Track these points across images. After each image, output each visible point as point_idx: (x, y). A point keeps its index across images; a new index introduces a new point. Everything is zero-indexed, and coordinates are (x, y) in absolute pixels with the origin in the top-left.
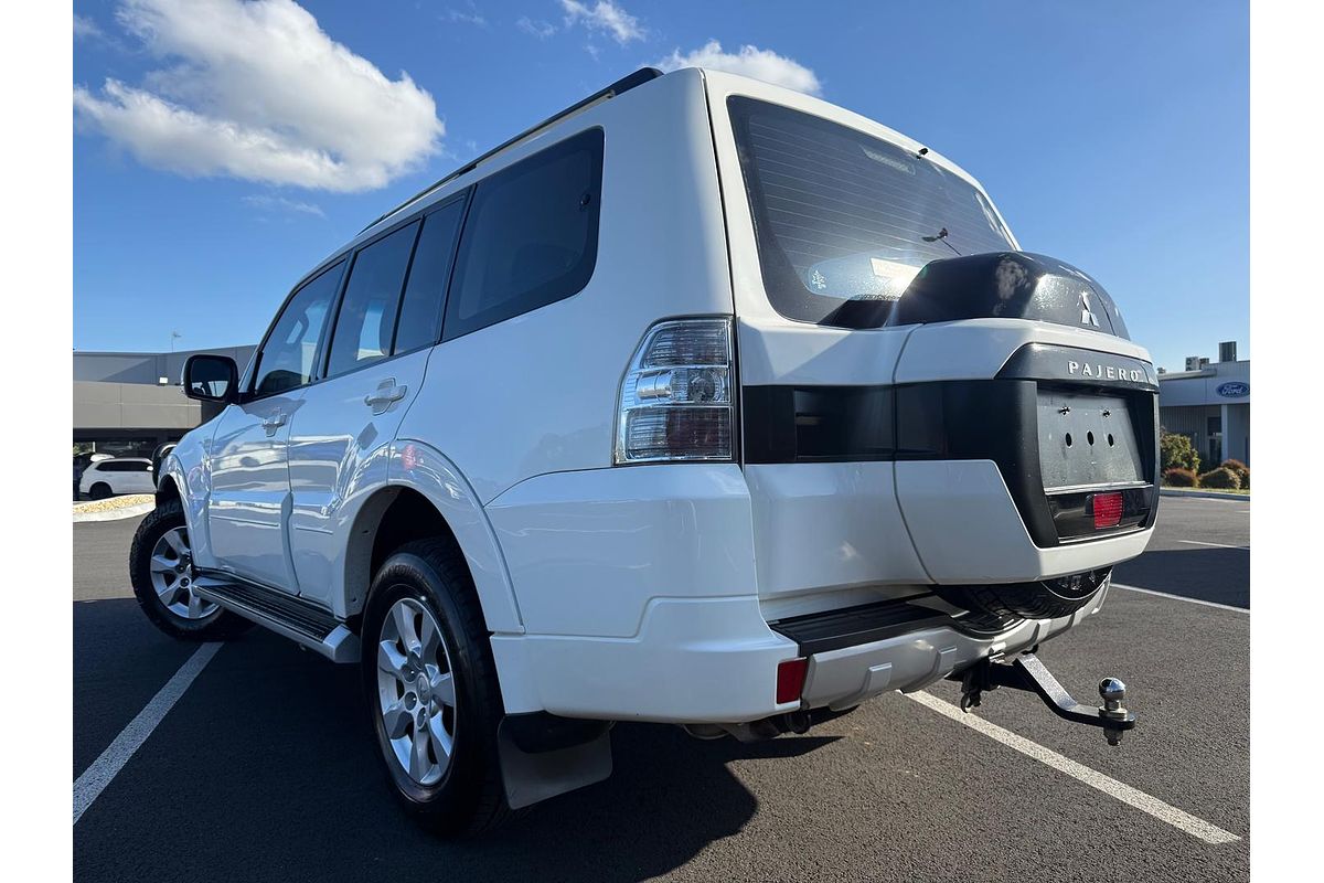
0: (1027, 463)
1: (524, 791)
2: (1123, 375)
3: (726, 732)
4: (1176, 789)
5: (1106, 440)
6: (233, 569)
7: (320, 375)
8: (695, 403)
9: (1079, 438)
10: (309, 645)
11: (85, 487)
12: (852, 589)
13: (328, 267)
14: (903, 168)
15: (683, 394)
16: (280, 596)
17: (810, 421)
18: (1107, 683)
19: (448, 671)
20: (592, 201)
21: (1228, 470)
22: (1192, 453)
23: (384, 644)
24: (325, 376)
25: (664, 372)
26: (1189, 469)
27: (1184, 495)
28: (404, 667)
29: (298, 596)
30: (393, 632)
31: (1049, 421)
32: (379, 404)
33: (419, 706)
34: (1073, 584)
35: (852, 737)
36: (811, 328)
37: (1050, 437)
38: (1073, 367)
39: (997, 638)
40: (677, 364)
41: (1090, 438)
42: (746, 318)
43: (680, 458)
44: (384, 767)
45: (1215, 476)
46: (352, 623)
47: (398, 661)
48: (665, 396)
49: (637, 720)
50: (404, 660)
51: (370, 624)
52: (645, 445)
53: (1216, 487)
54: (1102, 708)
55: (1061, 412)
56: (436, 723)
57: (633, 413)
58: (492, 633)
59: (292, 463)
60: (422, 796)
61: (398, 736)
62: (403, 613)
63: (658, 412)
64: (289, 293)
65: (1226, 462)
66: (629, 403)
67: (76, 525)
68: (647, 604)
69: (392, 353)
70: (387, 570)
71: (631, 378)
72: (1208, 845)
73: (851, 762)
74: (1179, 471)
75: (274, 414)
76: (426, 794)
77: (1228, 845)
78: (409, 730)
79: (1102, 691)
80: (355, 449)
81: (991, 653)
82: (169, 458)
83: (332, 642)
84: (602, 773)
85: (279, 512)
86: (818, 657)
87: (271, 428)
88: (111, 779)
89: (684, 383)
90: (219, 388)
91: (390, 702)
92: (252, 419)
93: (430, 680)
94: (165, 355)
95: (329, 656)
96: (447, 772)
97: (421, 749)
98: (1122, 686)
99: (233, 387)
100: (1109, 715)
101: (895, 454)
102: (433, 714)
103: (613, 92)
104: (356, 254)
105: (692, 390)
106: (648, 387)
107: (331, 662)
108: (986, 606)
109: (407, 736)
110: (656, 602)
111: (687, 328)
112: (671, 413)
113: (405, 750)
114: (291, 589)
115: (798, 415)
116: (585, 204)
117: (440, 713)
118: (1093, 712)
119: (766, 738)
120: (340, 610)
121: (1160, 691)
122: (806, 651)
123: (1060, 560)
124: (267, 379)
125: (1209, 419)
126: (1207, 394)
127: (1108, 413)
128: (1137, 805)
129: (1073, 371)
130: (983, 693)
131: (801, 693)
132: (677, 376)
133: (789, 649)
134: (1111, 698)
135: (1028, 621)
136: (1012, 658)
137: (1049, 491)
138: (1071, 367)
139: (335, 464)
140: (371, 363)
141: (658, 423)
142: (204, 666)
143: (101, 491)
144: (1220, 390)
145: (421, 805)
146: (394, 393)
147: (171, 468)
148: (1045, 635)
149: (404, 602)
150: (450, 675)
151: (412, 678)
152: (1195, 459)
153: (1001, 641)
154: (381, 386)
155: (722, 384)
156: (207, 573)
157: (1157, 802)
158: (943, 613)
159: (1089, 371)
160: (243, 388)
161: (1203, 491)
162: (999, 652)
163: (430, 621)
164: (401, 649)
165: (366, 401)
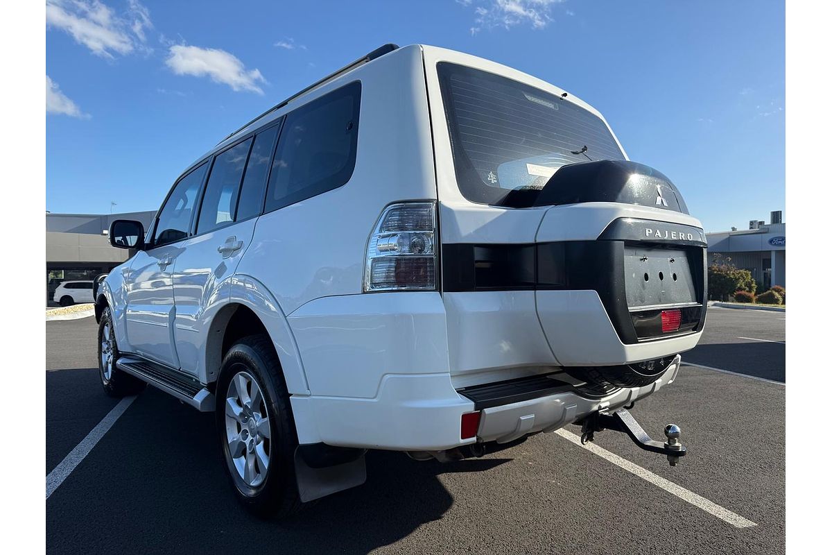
0: (617, 292)
1: (310, 491)
2: (682, 236)
3: (432, 456)
4: (720, 494)
5: (672, 277)
6: (142, 353)
7: (193, 232)
8: (414, 254)
9: (654, 277)
10: (186, 400)
11: (57, 298)
12: (511, 369)
13: (197, 166)
14: (551, 106)
15: (406, 248)
16: (169, 369)
17: (486, 265)
18: (669, 428)
19: (266, 417)
20: (353, 127)
21: (774, 292)
22: (752, 281)
23: (229, 400)
24: (196, 233)
25: (394, 235)
26: (750, 291)
27: (745, 308)
28: (241, 414)
29: (179, 370)
30: (234, 393)
31: (632, 265)
32: (226, 252)
33: (250, 438)
34: (649, 366)
35: (521, 459)
36: (484, 208)
37: (634, 275)
38: (648, 232)
39: (603, 400)
40: (402, 230)
41: (661, 276)
42: (444, 201)
43: (404, 288)
44: (229, 475)
45: (765, 297)
46: (210, 387)
47: (237, 410)
48: (394, 250)
49: (377, 448)
50: (241, 410)
51: (221, 388)
52: (382, 280)
53: (766, 303)
54: (666, 443)
55: (641, 260)
56: (260, 449)
57: (375, 260)
58: (291, 395)
59: (175, 286)
60: (251, 493)
61: (238, 456)
62: (241, 381)
63: (390, 260)
64: (175, 181)
65: (773, 287)
66: (372, 254)
67: (48, 323)
68: (382, 378)
69: (235, 220)
70: (230, 354)
71: (374, 239)
72: (736, 529)
73: (519, 475)
74: (743, 292)
75: (165, 257)
76: (253, 492)
77: (749, 529)
78: (244, 453)
79: (666, 433)
80: (213, 278)
81: (600, 408)
82: (104, 283)
83: (199, 398)
84: (360, 480)
85: (168, 316)
86: (487, 411)
87: (163, 266)
88: (62, 481)
89: (407, 242)
90: (132, 240)
91: (233, 435)
92: (153, 259)
93: (256, 422)
94: (107, 216)
95: (196, 407)
96: (265, 480)
97: (251, 465)
98: (678, 429)
99: (141, 239)
100: (670, 447)
101: (535, 286)
102: (258, 444)
103: (368, 58)
104: (215, 157)
105: (413, 246)
106: (384, 244)
107: (198, 411)
108: (595, 379)
109: (243, 457)
110: (388, 376)
111: (407, 208)
112: (398, 261)
113: (241, 465)
114: (175, 365)
115: (477, 262)
116: (349, 129)
117: (262, 442)
118: (661, 445)
119: (458, 460)
120: (204, 380)
121: (716, 432)
122: (480, 407)
123: (638, 352)
124: (162, 234)
125: (764, 260)
126: (762, 244)
127: (673, 260)
128: (695, 503)
129: (648, 234)
130: (595, 433)
131: (477, 432)
132: (402, 237)
133: (469, 406)
134: (672, 437)
135: (624, 389)
136: (613, 412)
137: (631, 309)
138: (647, 232)
139: (201, 287)
140: (225, 225)
141: (390, 267)
142: (123, 411)
143: (67, 301)
144: (771, 241)
145: (250, 498)
146: (235, 245)
147: (104, 290)
148: (636, 397)
149: (241, 374)
150: (267, 419)
151: (246, 421)
152: (753, 285)
153: (606, 401)
154: (228, 241)
155: (430, 242)
156: (126, 355)
157: (708, 502)
158: (569, 384)
159: (659, 234)
160: (147, 241)
161: (758, 305)
162: (606, 407)
163: (256, 386)
164: (239, 403)
165: (218, 250)
